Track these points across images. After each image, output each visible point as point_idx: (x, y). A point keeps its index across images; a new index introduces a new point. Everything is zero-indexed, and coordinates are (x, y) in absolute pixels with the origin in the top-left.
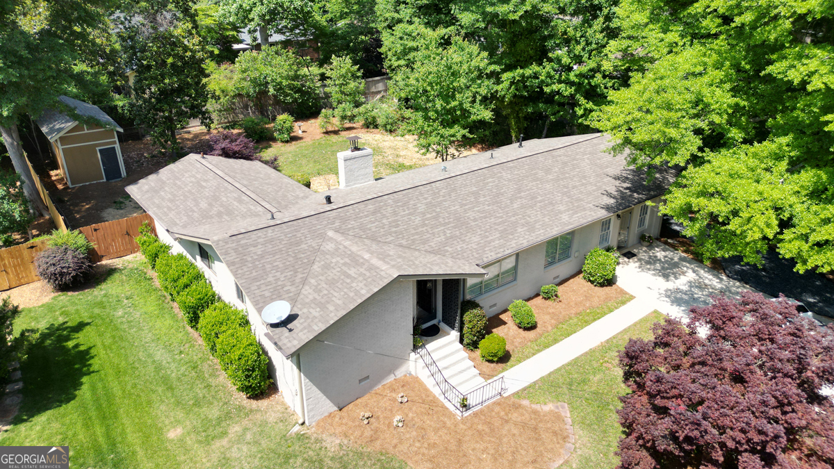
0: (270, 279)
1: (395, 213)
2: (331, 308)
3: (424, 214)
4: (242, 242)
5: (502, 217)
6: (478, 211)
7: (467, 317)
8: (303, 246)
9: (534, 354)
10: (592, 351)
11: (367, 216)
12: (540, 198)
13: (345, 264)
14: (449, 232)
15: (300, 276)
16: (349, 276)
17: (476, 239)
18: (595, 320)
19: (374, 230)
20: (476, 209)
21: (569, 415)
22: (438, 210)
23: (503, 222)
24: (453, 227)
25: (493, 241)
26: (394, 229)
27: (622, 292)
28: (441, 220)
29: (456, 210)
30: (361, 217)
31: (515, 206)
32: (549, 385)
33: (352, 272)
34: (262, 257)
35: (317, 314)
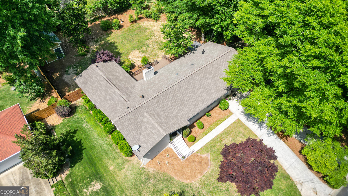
0: (132, 134)
1: (163, 102)
2: (149, 145)
3: (171, 101)
4: (122, 121)
5: (194, 98)
6: (188, 97)
7: (184, 132)
8: (139, 120)
9: (202, 137)
10: (218, 135)
11: (155, 104)
12: (207, 88)
13: (151, 128)
14: (179, 107)
15: (139, 131)
16: (152, 133)
17: (187, 109)
18: (220, 123)
19: (157, 110)
20: (187, 96)
21: (210, 157)
22: (176, 98)
23: (195, 101)
24: (180, 105)
25: (191, 109)
26: (163, 109)
27: (230, 112)
28: (177, 103)
29: (181, 98)
30: (153, 105)
31: (199, 92)
32: (205, 148)
33: (153, 131)
34: (128, 126)
35: (145, 146)
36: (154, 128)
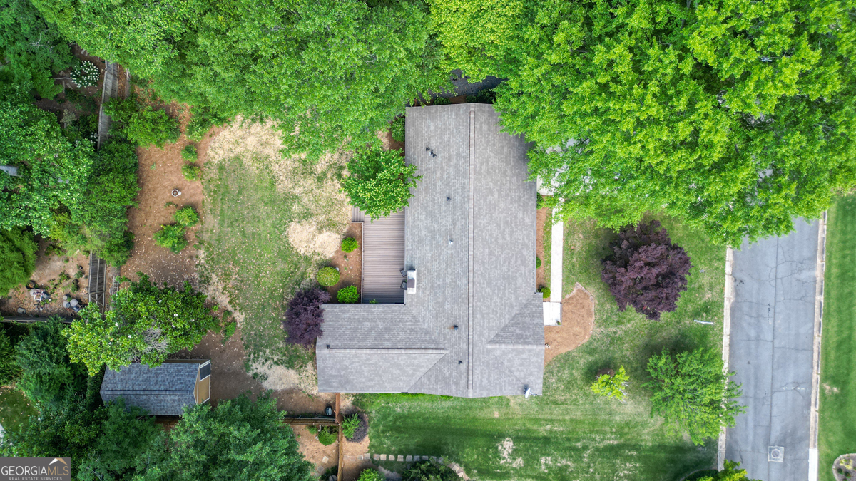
0: (503, 384)
1: (488, 307)
2: (536, 373)
3: (494, 293)
4: (478, 385)
5: (513, 254)
6: (504, 263)
8: (491, 362)
10: (563, 247)
11: (484, 322)
12: (509, 219)
13: (516, 355)
14: (510, 290)
15: (507, 371)
16: (525, 359)
17: (520, 280)
19: (494, 325)
20: (502, 262)
21: (582, 286)
22: (494, 283)
23: (516, 258)
24: (509, 285)
25: (525, 273)
26: (498, 315)
28: (501, 287)
29: (498, 274)
30: (483, 325)
31: (508, 239)
33: (524, 356)
34: (489, 381)
35: (534, 378)
36: (519, 352)
